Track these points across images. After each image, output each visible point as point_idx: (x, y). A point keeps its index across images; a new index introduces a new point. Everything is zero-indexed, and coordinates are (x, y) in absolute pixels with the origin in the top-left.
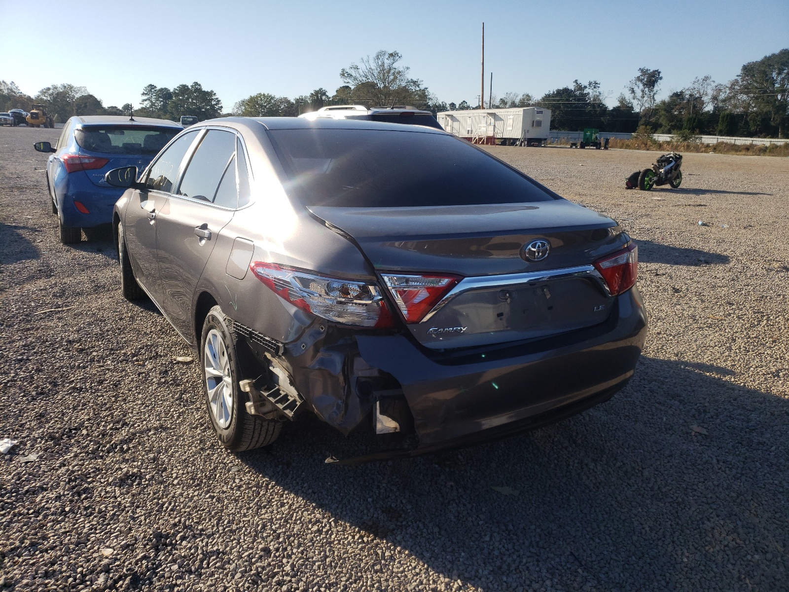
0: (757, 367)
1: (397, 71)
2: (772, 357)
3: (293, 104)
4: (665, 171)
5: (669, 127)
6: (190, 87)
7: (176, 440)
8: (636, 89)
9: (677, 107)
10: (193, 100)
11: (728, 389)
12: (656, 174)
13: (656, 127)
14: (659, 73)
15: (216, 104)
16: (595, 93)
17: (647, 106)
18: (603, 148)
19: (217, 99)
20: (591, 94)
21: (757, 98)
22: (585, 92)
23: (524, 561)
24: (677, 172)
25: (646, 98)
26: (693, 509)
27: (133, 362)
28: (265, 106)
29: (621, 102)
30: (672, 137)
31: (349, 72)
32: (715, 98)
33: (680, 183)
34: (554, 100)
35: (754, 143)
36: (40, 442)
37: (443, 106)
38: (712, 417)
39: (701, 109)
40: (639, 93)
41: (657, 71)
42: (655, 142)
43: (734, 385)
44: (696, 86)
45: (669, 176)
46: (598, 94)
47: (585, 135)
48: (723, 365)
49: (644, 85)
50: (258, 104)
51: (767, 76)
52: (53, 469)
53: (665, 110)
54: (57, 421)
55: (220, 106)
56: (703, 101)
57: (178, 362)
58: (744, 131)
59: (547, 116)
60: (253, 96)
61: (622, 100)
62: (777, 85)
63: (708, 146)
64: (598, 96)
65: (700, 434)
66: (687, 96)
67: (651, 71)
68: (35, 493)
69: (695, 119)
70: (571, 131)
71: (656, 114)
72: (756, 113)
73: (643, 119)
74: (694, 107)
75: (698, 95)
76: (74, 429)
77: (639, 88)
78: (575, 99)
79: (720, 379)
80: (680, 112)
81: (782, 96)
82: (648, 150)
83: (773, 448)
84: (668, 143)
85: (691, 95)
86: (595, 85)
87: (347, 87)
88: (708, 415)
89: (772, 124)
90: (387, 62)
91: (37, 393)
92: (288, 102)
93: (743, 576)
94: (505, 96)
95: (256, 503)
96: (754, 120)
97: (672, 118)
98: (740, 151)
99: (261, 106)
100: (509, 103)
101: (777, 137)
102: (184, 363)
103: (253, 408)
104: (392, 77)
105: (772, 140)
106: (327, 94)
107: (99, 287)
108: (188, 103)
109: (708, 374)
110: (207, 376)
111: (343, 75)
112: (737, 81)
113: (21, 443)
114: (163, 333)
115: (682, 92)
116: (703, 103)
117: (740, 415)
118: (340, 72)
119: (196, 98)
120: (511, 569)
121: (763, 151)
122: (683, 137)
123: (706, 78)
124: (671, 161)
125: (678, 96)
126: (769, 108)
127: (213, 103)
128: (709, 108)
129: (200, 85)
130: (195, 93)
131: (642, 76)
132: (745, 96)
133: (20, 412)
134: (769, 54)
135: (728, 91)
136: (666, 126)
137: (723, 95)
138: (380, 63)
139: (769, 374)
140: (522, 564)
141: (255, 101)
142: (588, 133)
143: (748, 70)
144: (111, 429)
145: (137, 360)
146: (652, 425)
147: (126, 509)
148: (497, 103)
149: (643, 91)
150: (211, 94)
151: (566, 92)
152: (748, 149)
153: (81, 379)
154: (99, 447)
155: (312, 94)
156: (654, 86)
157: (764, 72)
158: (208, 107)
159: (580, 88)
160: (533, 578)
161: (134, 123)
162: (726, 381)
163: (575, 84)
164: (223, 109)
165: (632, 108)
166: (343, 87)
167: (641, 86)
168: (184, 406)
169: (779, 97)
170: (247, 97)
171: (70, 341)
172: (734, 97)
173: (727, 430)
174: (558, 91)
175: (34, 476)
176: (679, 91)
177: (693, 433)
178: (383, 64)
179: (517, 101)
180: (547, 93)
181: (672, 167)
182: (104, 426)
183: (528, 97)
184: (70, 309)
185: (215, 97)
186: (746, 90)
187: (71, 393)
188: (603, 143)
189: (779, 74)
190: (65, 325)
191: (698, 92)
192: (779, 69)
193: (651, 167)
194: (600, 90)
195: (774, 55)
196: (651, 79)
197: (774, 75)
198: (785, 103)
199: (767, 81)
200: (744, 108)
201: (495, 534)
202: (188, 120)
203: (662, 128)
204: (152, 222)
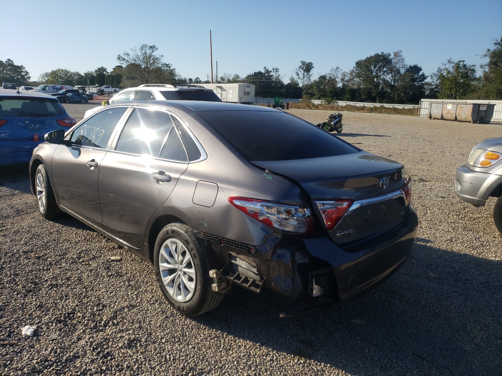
0: (440, 237)
1: (155, 57)
2: (444, 231)
3: (83, 76)
4: (334, 123)
5: (319, 96)
6: (5, 63)
7: (146, 313)
8: (299, 73)
9: (323, 84)
10: (7, 71)
11: (434, 251)
12: (329, 125)
13: (312, 96)
14: (312, 64)
15: (26, 75)
16: (276, 75)
17: (306, 83)
18: (286, 108)
19: (26, 71)
20: (274, 76)
21: (364, 80)
22: (271, 74)
23: (394, 361)
24: (340, 124)
25: (305, 79)
26: (457, 320)
27: (81, 263)
28: (63, 78)
29: (292, 81)
30: (322, 102)
31: (123, 57)
32: (342, 80)
33: (342, 130)
34: (253, 79)
35: (365, 105)
36: (52, 325)
37: (185, 81)
38: (436, 268)
39: (336, 86)
40: (301, 76)
41: (311, 63)
42: (314, 105)
43: (434, 248)
44: (332, 72)
45: (336, 126)
46: (278, 75)
47: (275, 101)
48: (423, 237)
49: (304, 71)
50: (58, 76)
51: (368, 68)
52: (74, 342)
53: (317, 86)
54: (54, 309)
55: (28, 76)
56: (336, 81)
57: (112, 261)
58: (359, 99)
59: (252, 89)
60: (54, 70)
61: (292, 79)
62: (374, 74)
63: (342, 107)
64: (278, 77)
65: (436, 278)
66: (328, 78)
67: (307, 63)
68: (72, 360)
69: (333, 91)
70: (264, 97)
71: (311, 88)
72: (364, 88)
73: (305, 91)
74: (332, 84)
75: (333, 78)
76: (71, 313)
77: (301, 73)
78: (265, 79)
79: (426, 245)
80: (325, 87)
81: (377, 79)
82: (311, 109)
83: (474, 282)
84: (321, 105)
85: (330, 77)
86: (277, 70)
87: (121, 67)
88: (433, 267)
89: (373, 95)
90: (148, 52)
91: (26, 291)
92: (80, 75)
93: (499, 353)
94: (223, 76)
95: (223, 348)
96: (364, 92)
97: (320, 90)
98: (361, 110)
99: (61, 77)
100: (226, 80)
101: (376, 102)
102: (117, 261)
103: (217, 287)
104: (152, 61)
105: (374, 104)
106: (107, 70)
107: (19, 211)
108: (3, 73)
109: (419, 243)
110: (161, 269)
111: (119, 58)
112: (353, 71)
113: (38, 327)
114: (88, 241)
115: (325, 76)
116: (336, 82)
117: (448, 265)
118: (117, 57)
119: (10, 70)
120: (388, 367)
121: (371, 110)
122: (328, 101)
123: (337, 68)
124: (337, 118)
125: (323, 78)
126: (370, 86)
127: (23, 74)
128: (340, 85)
129: (12, 61)
130: (9, 66)
131: (302, 65)
132: (358, 79)
133: (22, 306)
134: (369, 56)
135: (349, 76)
136: (317, 95)
137: (347, 78)
138: (144, 52)
139: (448, 241)
140: (394, 363)
141: (56, 74)
142: (277, 100)
143: (359, 64)
144: (97, 311)
145: (83, 262)
146: (409, 275)
147: (143, 363)
148: (219, 79)
149: (303, 74)
150: (21, 68)
151: (260, 74)
152: (363, 108)
153: (52, 278)
154: (96, 324)
155: (96, 70)
156: (309, 72)
157: (367, 66)
158: (19, 77)
159: (268, 71)
160: (405, 371)
161: (20, 95)
162: (429, 246)
163: (264, 69)
164: (31, 79)
165: (298, 84)
166: (118, 66)
167: (303, 72)
168: (136, 290)
169: (375, 80)
170: (50, 71)
171: (25, 252)
172: (353, 79)
173: (446, 274)
174: (255, 73)
175: (64, 349)
176: (323, 75)
177: (432, 278)
178: (146, 53)
179: (231, 79)
180: (249, 74)
181: (337, 121)
182: (91, 309)
183: (238, 76)
184: (7, 229)
185: (25, 70)
186: (358, 76)
187: (51, 289)
188: (286, 105)
189: (375, 67)
190: (12, 240)
191: (334, 76)
192: (375, 65)
193: (326, 121)
194: (279, 73)
195: (371, 57)
196: (308, 67)
197: (372, 68)
198: (378, 83)
199: (369, 71)
200: (358, 85)
201: (371, 348)
202: (9, 86)
203: (315, 97)
204: (92, 168)
